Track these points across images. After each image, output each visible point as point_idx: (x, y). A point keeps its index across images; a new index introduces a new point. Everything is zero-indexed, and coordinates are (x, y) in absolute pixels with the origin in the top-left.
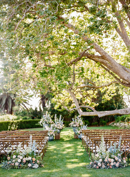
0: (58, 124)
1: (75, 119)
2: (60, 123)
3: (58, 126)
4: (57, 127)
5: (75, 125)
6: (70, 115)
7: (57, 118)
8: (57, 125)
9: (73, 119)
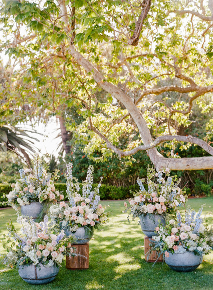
0: (80, 203)
1: (150, 183)
2: (88, 200)
3: (78, 214)
4: (74, 217)
5: (149, 208)
6: (122, 170)
7: (77, 180)
8: (74, 209)
9: (140, 182)
